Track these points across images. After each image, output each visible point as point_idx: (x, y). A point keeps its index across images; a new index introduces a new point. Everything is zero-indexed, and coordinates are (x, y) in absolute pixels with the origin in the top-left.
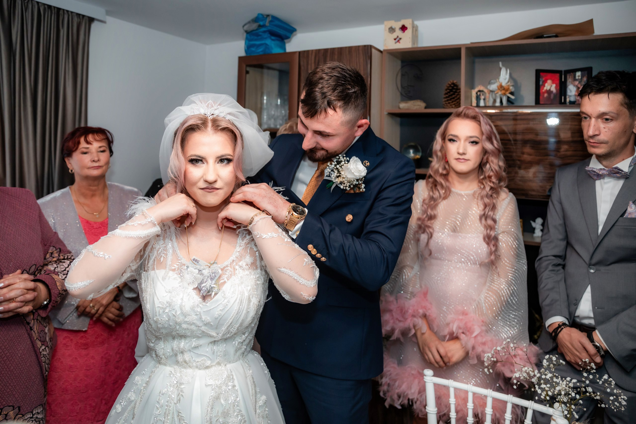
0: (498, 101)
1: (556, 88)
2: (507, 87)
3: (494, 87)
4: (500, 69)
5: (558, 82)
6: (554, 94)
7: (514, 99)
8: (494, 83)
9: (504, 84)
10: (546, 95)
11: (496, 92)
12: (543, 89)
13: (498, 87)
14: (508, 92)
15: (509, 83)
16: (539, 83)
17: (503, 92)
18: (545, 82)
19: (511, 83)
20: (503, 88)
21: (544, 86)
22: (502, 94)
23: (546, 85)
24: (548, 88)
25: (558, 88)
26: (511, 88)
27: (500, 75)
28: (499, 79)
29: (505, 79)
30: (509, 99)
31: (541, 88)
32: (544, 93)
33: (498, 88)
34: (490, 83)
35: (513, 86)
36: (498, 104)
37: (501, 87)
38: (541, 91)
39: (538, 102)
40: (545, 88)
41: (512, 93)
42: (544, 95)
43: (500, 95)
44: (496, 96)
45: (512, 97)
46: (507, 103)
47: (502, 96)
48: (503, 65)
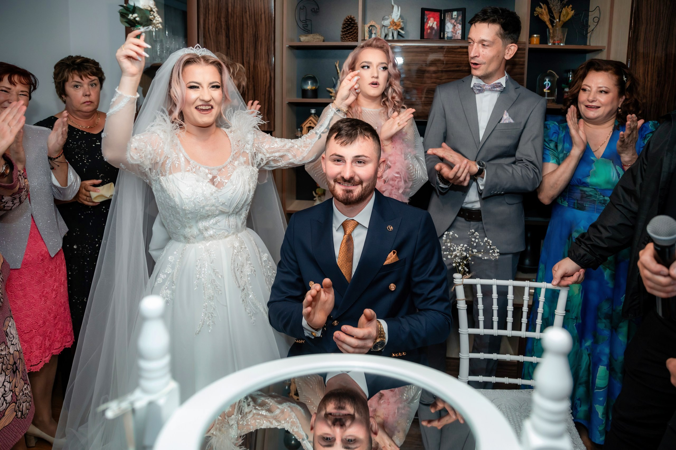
0: (391, 35)
1: (437, 25)
2: (399, 23)
3: (386, 23)
4: (393, 7)
5: (438, 20)
6: (435, 30)
7: (404, 34)
8: (387, 19)
9: (395, 20)
10: (429, 31)
11: (389, 27)
12: (427, 26)
13: (390, 22)
14: (399, 28)
15: (400, 20)
16: (424, 20)
17: (395, 27)
18: (428, 19)
19: (401, 20)
20: (395, 24)
21: (428, 23)
22: (394, 29)
23: (429, 22)
24: (431, 25)
25: (439, 25)
26: (402, 24)
27: (392, 12)
28: (391, 16)
29: (397, 16)
30: (400, 33)
31: (425, 25)
32: (428, 29)
33: (391, 24)
34: (383, 19)
35: (402, 22)
36: (390, 38)
37: (393, 23)
38: (425, 27)
39: (422, 37)
40: (428, 25)
41: (402, 29)
42: (427, 31)
43: (392, 30)
44: (388, 31)
45: (403, 32)
46: (398, 37)
47: (394, 31)
48: (395, 3)
